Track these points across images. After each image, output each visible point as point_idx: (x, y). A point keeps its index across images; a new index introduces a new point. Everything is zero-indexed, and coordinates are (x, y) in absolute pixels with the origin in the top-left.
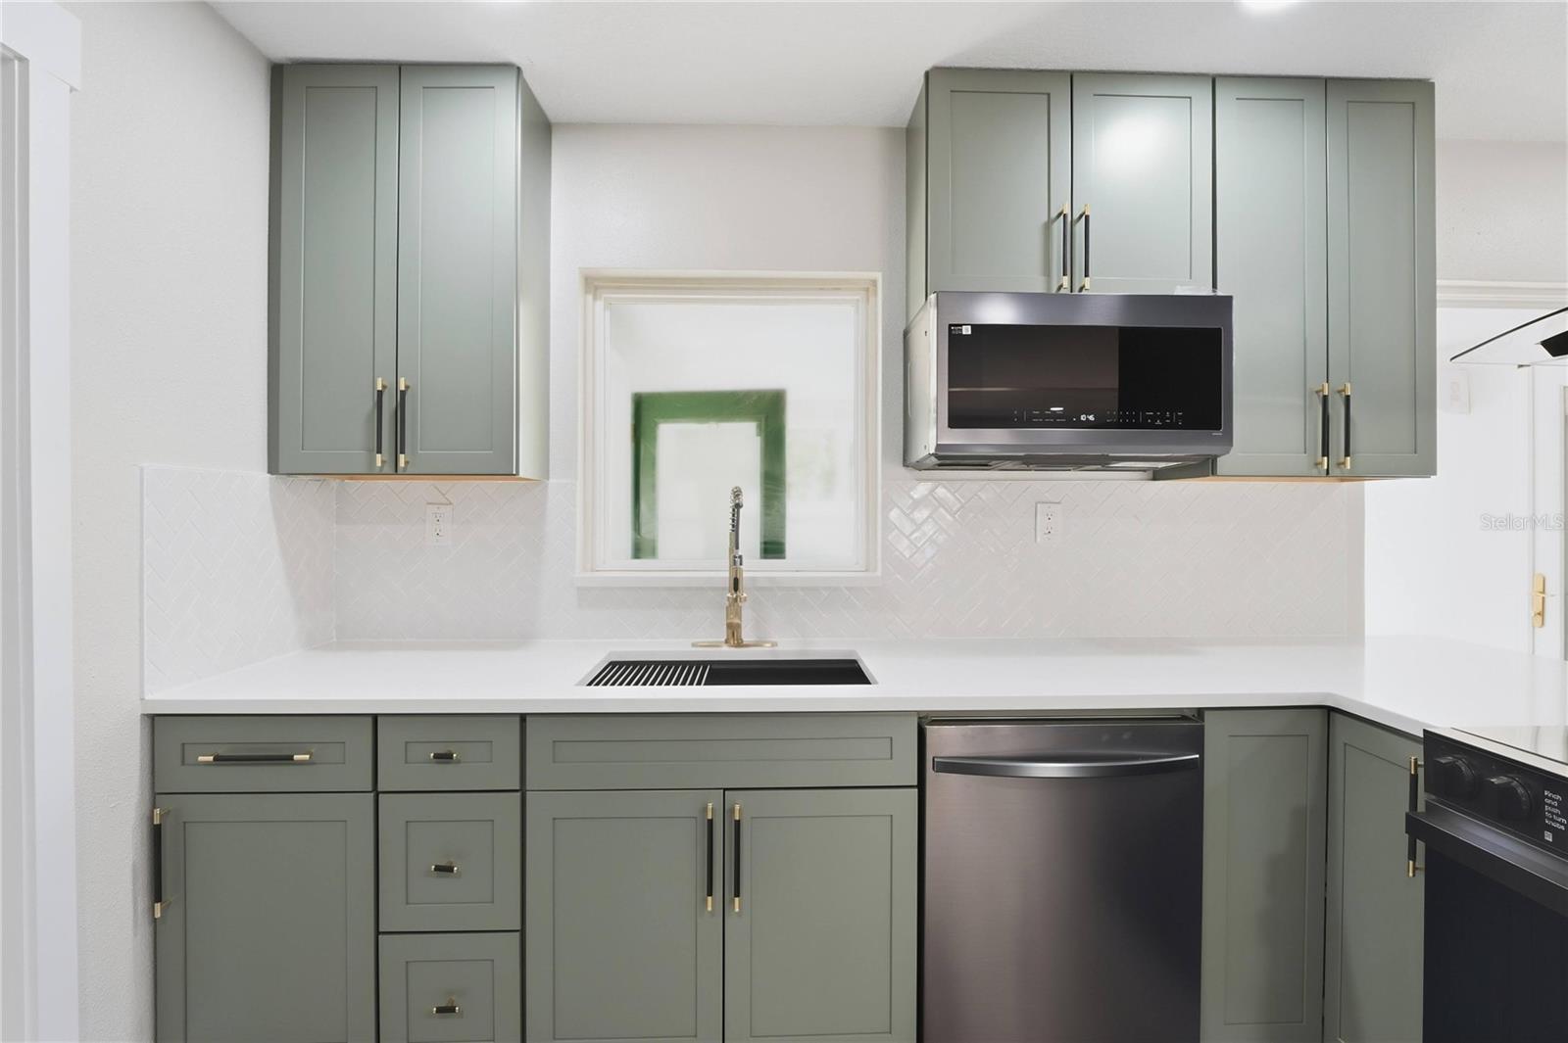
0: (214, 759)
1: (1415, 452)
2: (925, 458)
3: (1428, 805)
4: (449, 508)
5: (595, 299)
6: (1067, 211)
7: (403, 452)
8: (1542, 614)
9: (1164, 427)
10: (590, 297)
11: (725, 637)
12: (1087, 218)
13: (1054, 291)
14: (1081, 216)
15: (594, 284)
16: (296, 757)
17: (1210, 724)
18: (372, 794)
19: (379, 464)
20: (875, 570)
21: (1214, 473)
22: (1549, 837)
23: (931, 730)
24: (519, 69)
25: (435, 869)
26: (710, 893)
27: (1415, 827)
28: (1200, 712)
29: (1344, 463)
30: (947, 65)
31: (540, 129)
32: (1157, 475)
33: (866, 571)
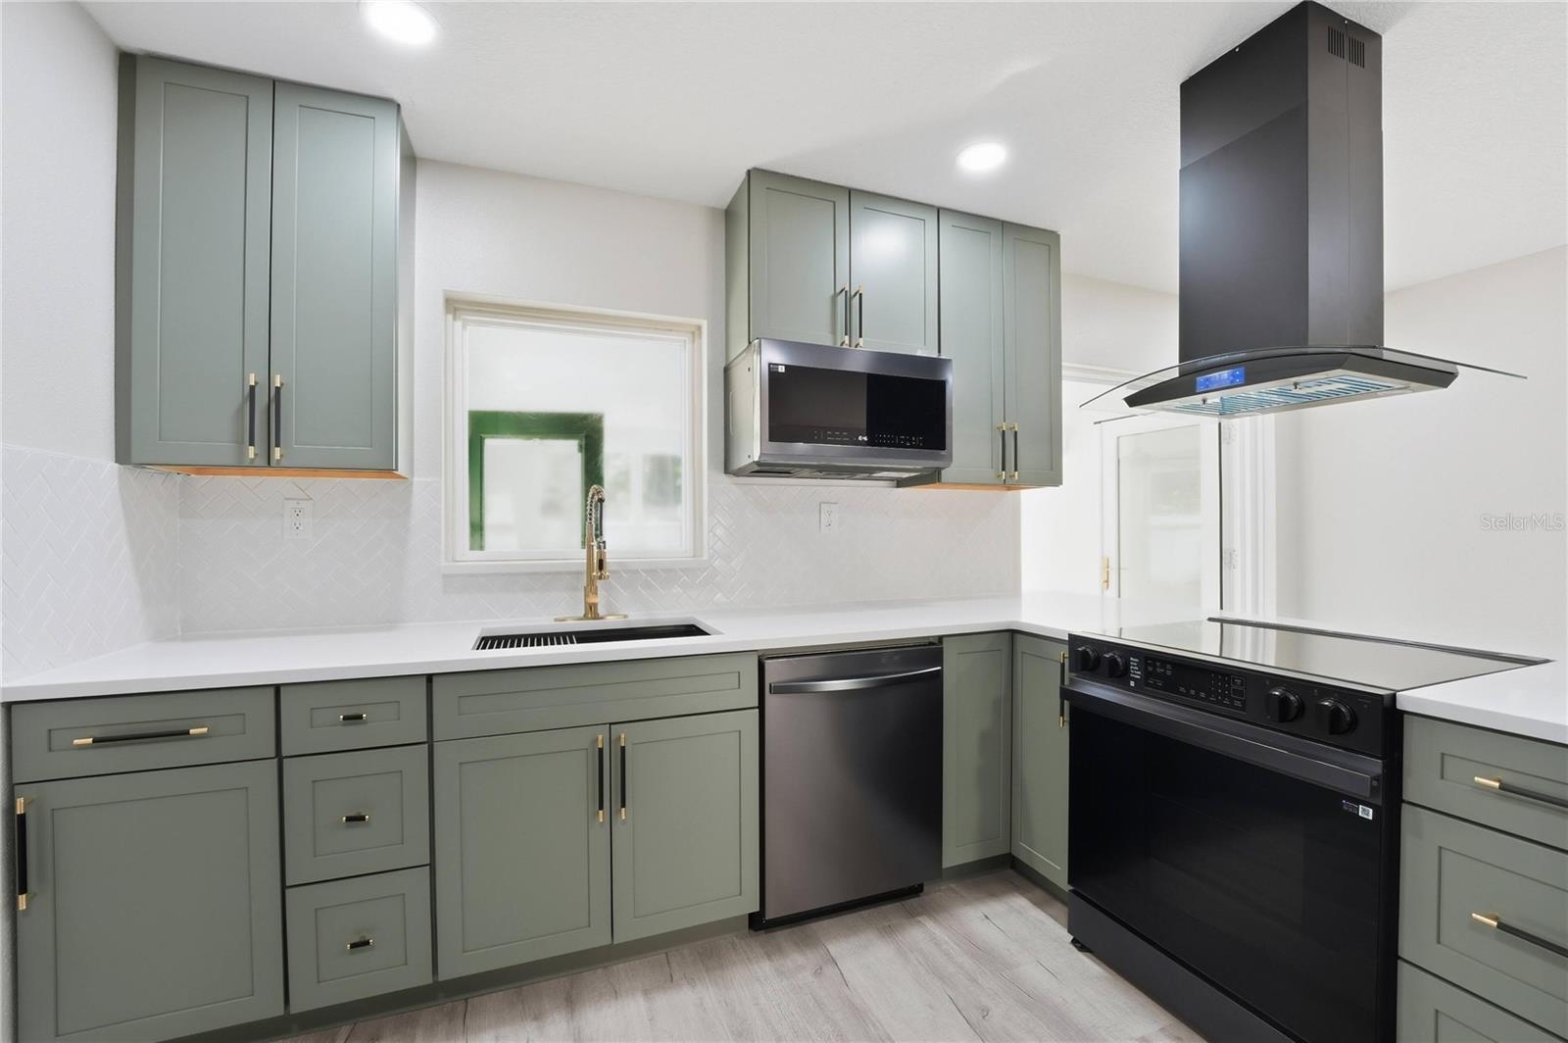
0: (94, 741)
1: (1052, 469)
2: (750, 464)
3: (1071, 680)
4: (311, 502)
5: (454, 319)
6: (847, 289)
7: (278, 445)
8: (1107, 581)
9: (911, 447)
10: (450, 317)
11: (583, 612)
12: (861, 295)
13: (838, 345)
14: (856, 294)
15: (455, 306)
16: (192, 731)
17: (946, 645)
18: (276, 760)
19: (252, 456)
20: (701, 556)
21: (939, 480)
22: (1132, 684)
23: (768, 663)
24: (399, 105)
25: (347, 820)
26: (601, 807)
27: (1065, 694)
28: (940, 638)
29: (1014, 476)
30: (764, 168)
31: (411, 161)
32: (901, 483)
33: (694, 556)
